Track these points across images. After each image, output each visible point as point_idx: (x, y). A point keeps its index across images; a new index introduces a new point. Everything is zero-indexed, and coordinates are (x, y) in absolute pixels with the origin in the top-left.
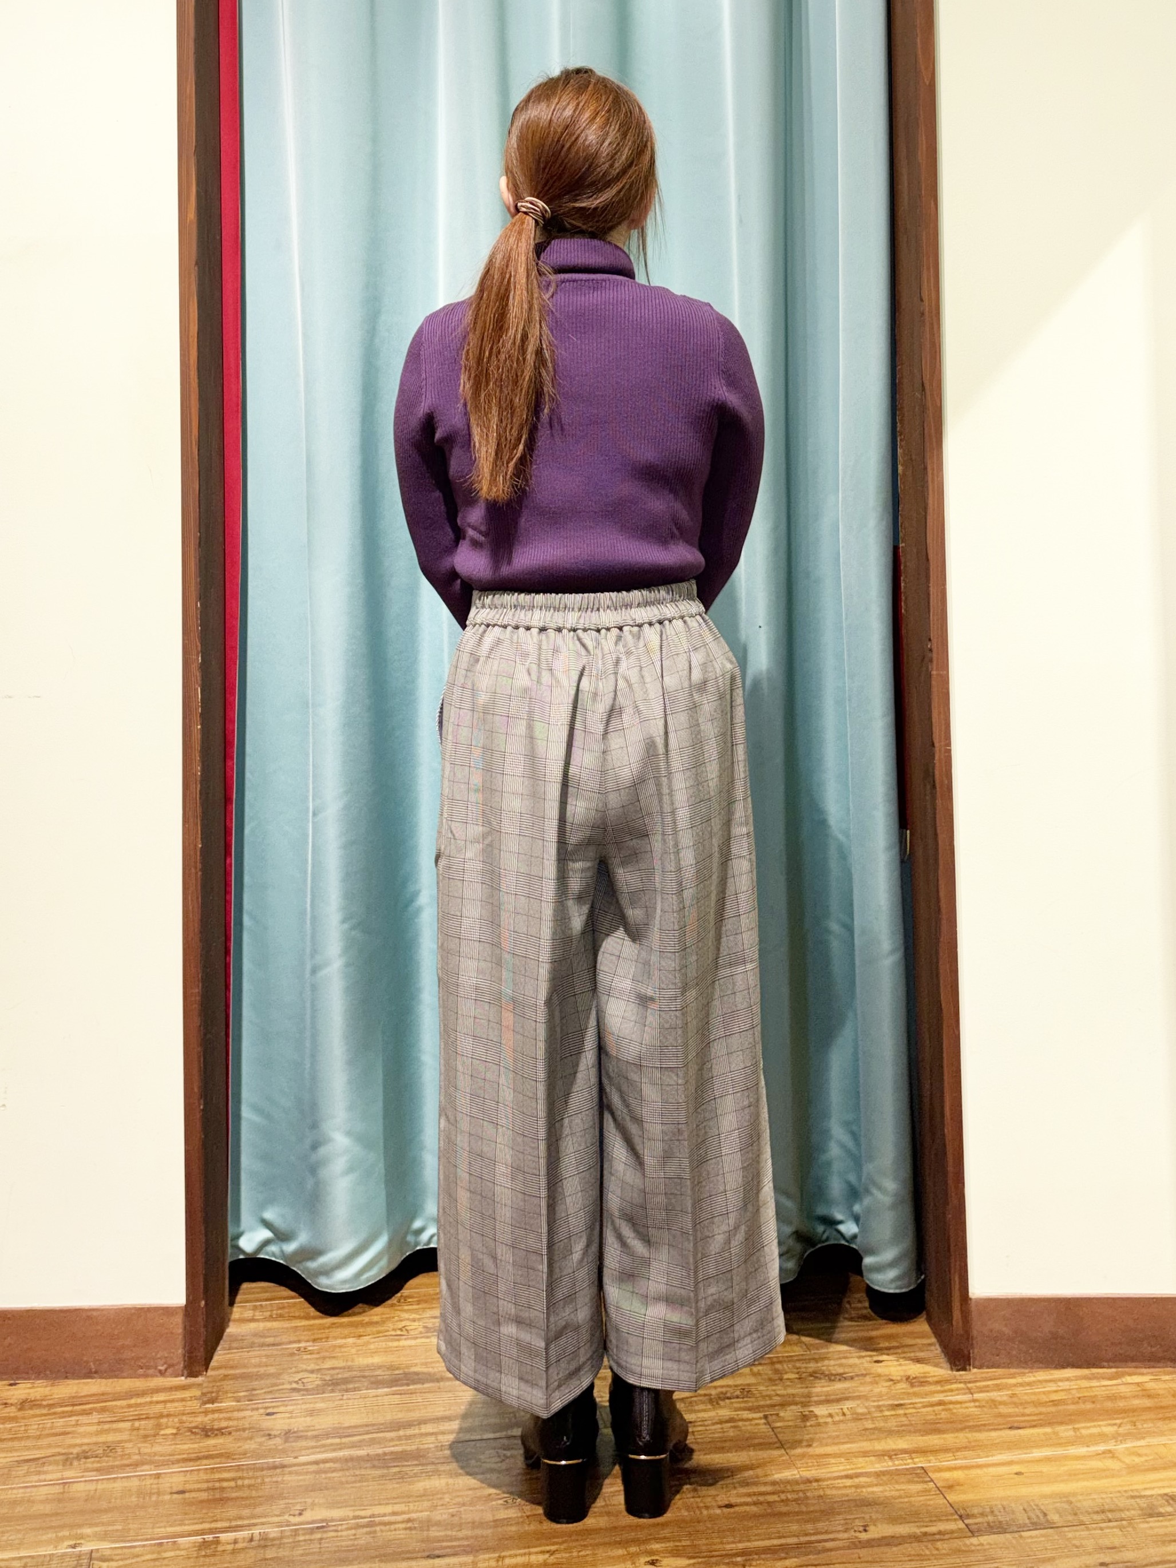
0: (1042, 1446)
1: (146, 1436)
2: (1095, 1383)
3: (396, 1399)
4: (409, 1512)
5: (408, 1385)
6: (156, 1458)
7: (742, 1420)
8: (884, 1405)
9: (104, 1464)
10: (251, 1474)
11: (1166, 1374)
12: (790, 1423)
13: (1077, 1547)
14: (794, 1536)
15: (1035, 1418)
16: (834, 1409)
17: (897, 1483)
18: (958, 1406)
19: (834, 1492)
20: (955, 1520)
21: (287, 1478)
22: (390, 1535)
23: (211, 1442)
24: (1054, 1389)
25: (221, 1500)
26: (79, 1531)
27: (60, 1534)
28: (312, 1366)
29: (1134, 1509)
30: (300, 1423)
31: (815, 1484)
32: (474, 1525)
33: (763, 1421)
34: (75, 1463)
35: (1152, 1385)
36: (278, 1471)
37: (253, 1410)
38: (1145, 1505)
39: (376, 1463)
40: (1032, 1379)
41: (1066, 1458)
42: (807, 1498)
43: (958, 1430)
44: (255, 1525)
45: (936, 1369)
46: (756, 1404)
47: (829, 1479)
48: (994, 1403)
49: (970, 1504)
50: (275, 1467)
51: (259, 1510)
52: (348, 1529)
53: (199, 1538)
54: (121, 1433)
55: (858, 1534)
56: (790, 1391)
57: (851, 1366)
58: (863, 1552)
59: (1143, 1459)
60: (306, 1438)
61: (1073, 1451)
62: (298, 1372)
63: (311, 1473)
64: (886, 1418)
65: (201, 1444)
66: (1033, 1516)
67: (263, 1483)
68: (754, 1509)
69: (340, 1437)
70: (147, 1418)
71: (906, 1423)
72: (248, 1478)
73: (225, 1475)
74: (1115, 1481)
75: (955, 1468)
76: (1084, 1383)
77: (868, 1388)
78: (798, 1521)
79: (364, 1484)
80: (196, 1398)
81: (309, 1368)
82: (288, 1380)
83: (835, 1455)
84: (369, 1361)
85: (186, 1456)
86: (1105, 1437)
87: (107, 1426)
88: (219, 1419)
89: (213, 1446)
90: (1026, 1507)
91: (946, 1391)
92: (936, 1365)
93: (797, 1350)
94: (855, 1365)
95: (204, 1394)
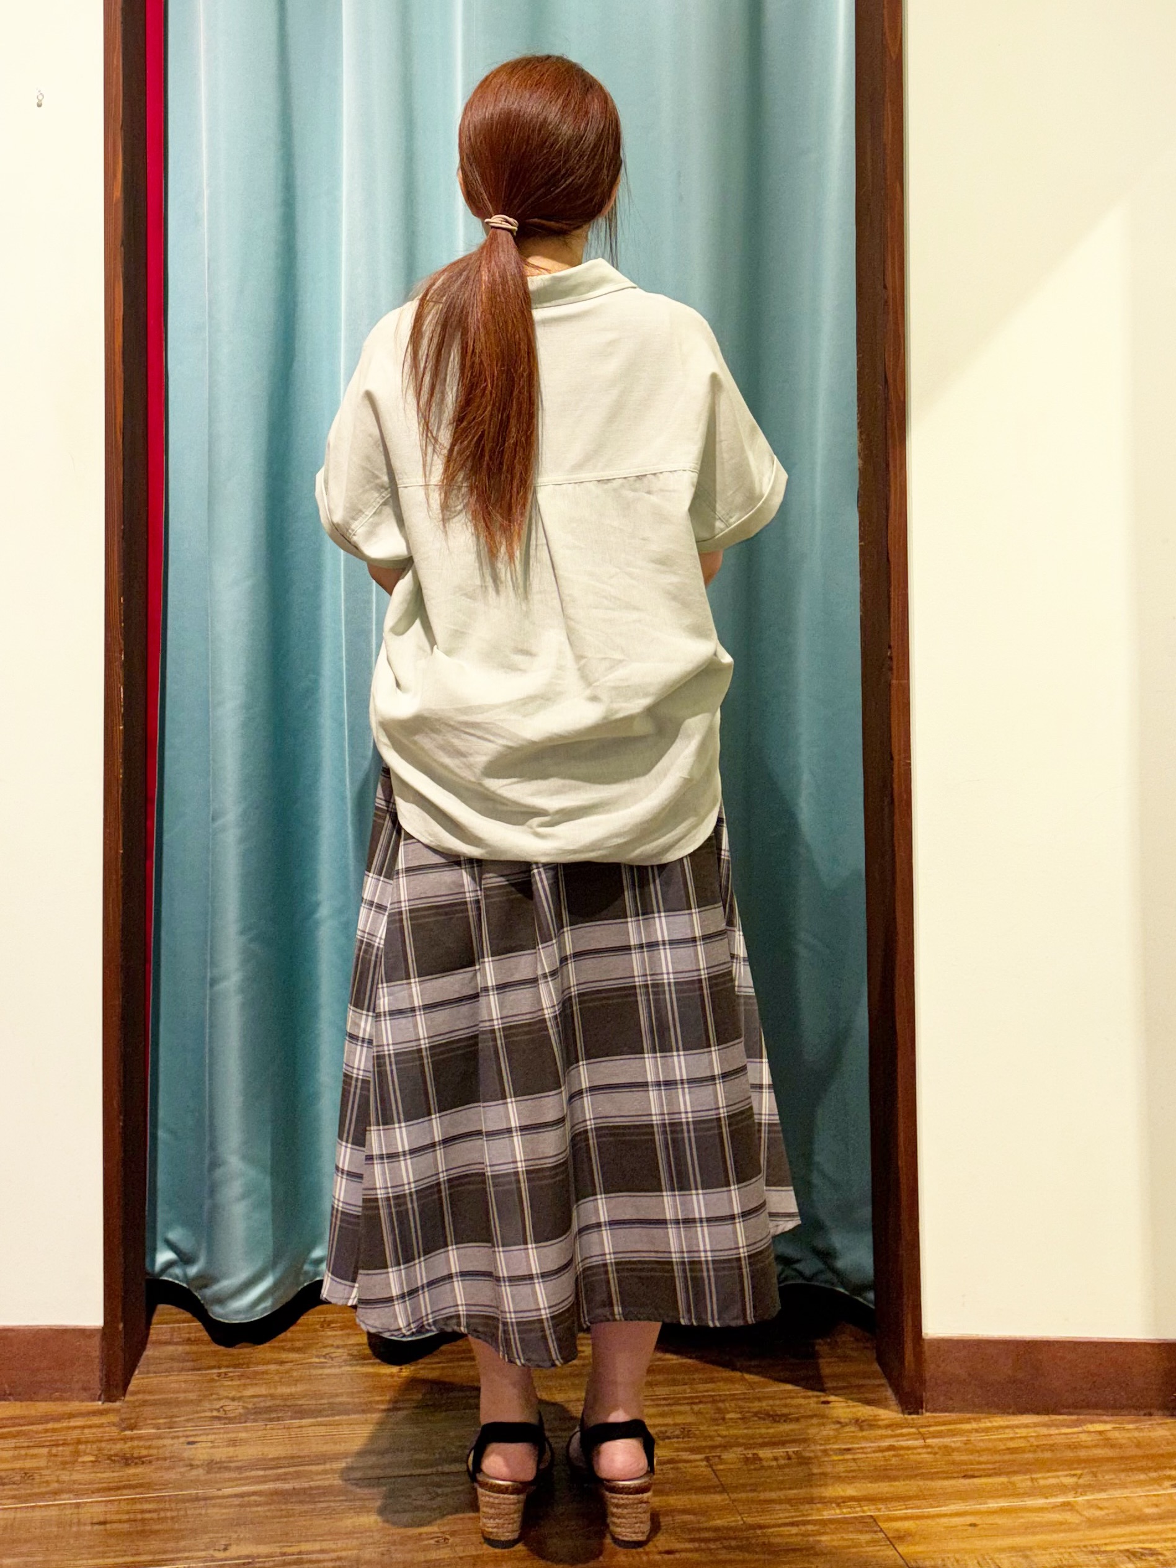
0: (1000, 1497)
1: (64, 1463)
2: (1055, 1431)
3: (322, 1430)
4: (334, 1551)
5: (333, 1415)
6: (76, 1486)
7: (683, 1462)
8: (833, 1449)
9: (23, 1492)
10: (173, 1505)
11: (1129, 1423)
12: (732, 1466)
15: (991, 1466)
16: (779, 1451)
17: (846, 1531)
18: (910, 1452)
19: (778, 1540)
21: (209, 1511)
23: (132, 1471)
24: (1011, 1435)
25: (143, 1531)
28: (234, 1394)
30: (222, 1453)
31: (759, 1532)
32: (405, 1565)
33: (704, 1463)
35: (1116, 1434)
36: (202, 1503)
37: (173, 1438)
38: (1105, 1562)
39: (302, 1498)
40: (989, 1425)
41: (1024, 1509)
42: (750, 1544)
43: (908, 1477)
44: (179, 1559)
45: (887, 1412)
46: (696, 1445)
47: (775, 1526)
48: (947, 1450)
49: (922, 1555)
50: (197, 1499)
51: (182, 1544)
54: (38, 1459)
56: (732, 1432)
57: (796, 1407)
59: (1103, 1513)
60: (227, 1469)
61: (1030, 1502)
62: (220, 1399)
63: (237, 1505)
64: (833, 1463)
65: (121, 1474)
67: (186, 1516)
68: (694, 1555)
69: (265, 1469)
70: (64, 1444)
71: (856, 1468)
72: (171, 1510)
73: (146, 1506)
74: (1074, 1535)
75: (907, 1518)
76: (1044, 1431)
77: (815, 1430)
79: (291, 1519)
80: (114, 1425)
81: (231, 1395)
82: (208, 1408)
83: (780, 1502)
84: (293, 1390)
85: (105, 1485)
86: (1063, 1489)
87: (23, 1452)
88: (139, 1447)
89: (134, 1475)
90: (980, 1559)
91: (897, 1435)
92: (886, 1407)
93: (739, 1388)
94: (801, 1406)
95: (123, 1420)
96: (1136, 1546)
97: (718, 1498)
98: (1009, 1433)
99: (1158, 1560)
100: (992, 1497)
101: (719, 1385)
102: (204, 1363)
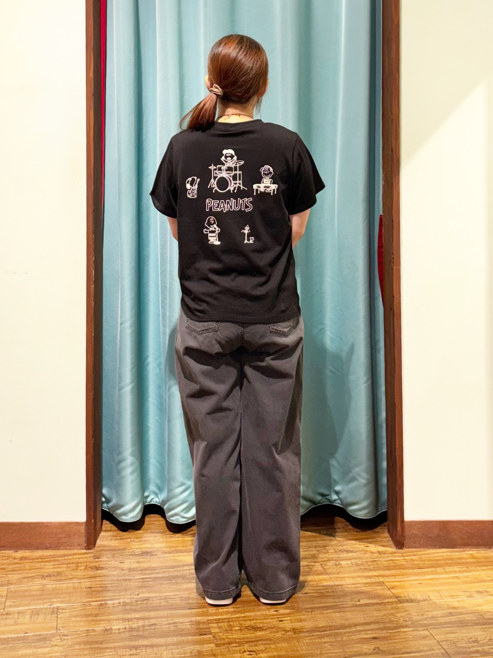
0: (432, 575)
1: (73, 569)
2: (454, 554)
3: (173, 558)
4: (179, 595)
5: (177, 553)
6: (79, 577)
7: (312, 566)
8: (369, 561)
9: (58, 579)
10: (117, 582)
11: (482, 551)
12: (331, 567)
13: (441, 607)
14: (331, 603)
16: (349, 562)
17: (372, 586)
18: (398, 561)
19: (347, 589)
20: (394, 598)
21: (131, 584)
22: (173, 602)
23: (99, 572)
25: (105, 590)
26: (52, 600)
27: (45, 601)
29: (464, 596)
30: (134, 566)
31: (340, 587)
33: (320, 566)
35: (477, 554)
36: (128, 581)
37: (114, 561)
38: (468, 595)
39: (166, 579)
40: (429, 552)
41: (440, 578)
42: (336, 591)
43: (397, 569)
44: (120, 598)
45: (390, 549)
46: (316, 560)
47: (346, 585)
48: (412, 560)
49: (400, 593)
50: (126, 580)
51: (121, 594)
52: (157, 600)
53: (99, 603)
55: (356, 603)
56: (331, 556)
57: (355, 548)
58: (359, 609)
60: (137, 571)
61: (442, 576)
62: (132, 549)
63: (141, 582)
64: (369, 565)
65: (95, 572)
66: (425, 598)
67: (122, 585)
68: (316, 595)
69: (151, 570)
70: (72, 563)
71: (377, 567)
72: (117, 583)
73: (106, 582)
74: (458, 586)
75: (396, 581)
76: (449, 554)
77: (362, 555)
78: (333, 598)
79: (162, 586)
80: (91, 557)
81: (136, 547)
83: (348, 577)
84: (160, 545)
85: (90, 576)
86: (455, 572)
88: (102, 564)
89: (101, 573)
90: (422, 594)
91: (394, 556)
92: (391, 547)
93: (334, 542)
94: (358, 547)
95: (94, 556)
96: (481, 590)
97: (325, 576)
98: (436, 555)
99: (488, 594)
100: (428, 575)
101: (327, 542)
102: (124, 537)
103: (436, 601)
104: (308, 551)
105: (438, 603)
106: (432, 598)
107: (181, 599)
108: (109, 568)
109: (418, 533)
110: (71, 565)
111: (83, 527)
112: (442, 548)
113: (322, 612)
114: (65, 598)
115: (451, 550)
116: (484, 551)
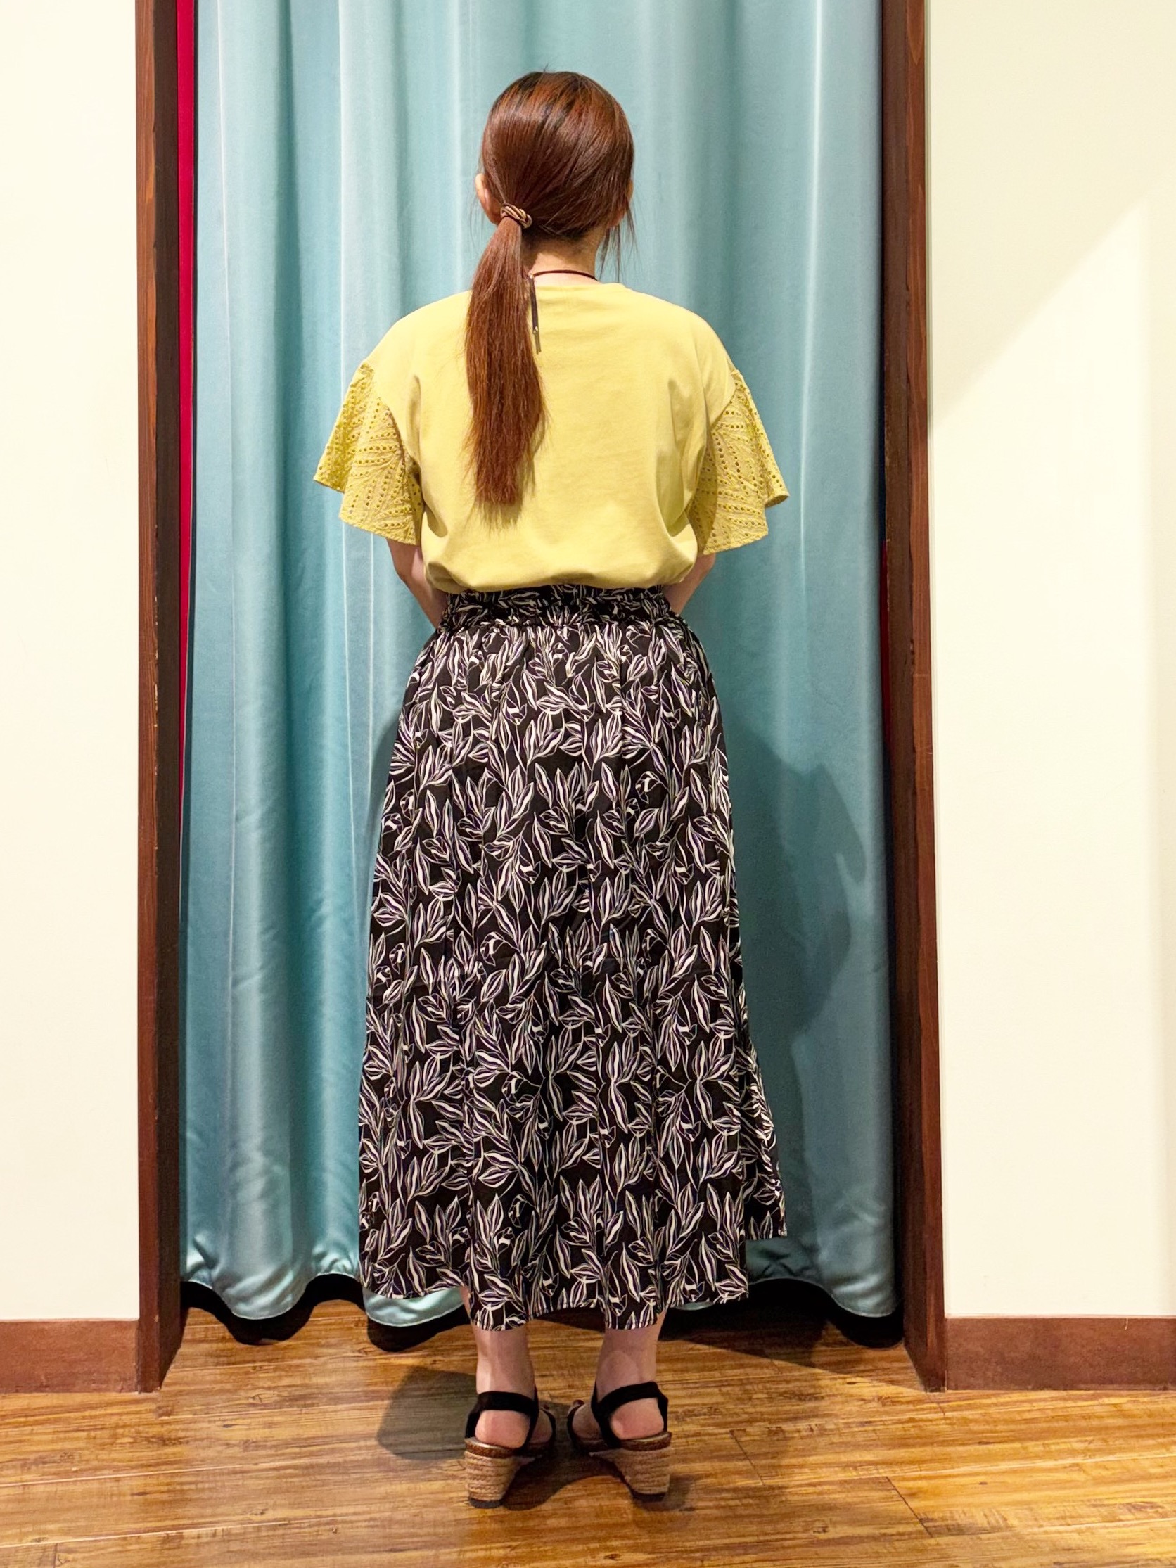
0: (1010, 1460)
1: (101, 1445)
2: (1069, 1404)
3: (355, 1414)
5: (368, 1401)
6: (115, 1464)
7: (710, 1434)
8: (854, 1422)
9: (64, 1469)
10: (211, 1478)
11: (1142, 1397)
12: (757, 1438)
13: (1033, 1548)
14: (753, 1535)
15: (1003, 1434)
16: (802, 1425)
17: (861, 1490)
18: (928, 1423)
19: (796, 1498)
20: (915, 1523)
21: (248, 1482)
22: (350, 1532)
23: (168, 1450)
24: (1029, 1408)
25: (182, 1500)
26: (43, 1527)
27: (23, 1530)
28: (269, 1384)
29: (1095, 1516)
30: (258, 1434)
31: (777, 1491)
32: (435, 1524)
33: (729, 1436)
34: (34, 1468)
35: (1129, 1406)
36: (239, 1476)
37: (210, 1422)
38: (1105, 1513)
39: (337, 1470)
40: (1009, 1398)
41: (1032, 1470)
42: (769, 1502)
43: (924, 1445)
44: (218, 1522)
45: (909, 1390)
46: (724, 1420)
47: (795, 1486)
48: (966, 1421)
49: (932, 1510)
50: (235, 1472)
51: (219, 1510)
52: (310, 1526)
54: (76, 1441)
55: (817, 1534)
56: (758, 1409)
57: (822, 1388)
58: (825, 1551)
59: (1109, 1473)
60: (264, 1447)
61: (1040, 1464)
62: (255, 1389)
63: (273, 1477)
64: (853, 1434)
65: (159, 1452)
66: (993, 1521)
67: (224, 1486)
68: (715, 1512)
69: (300, 1447)
70: (102, 1429)
71: (875, 1438)
72: (209, 1482)
73: (184, 1479)
74: (1079, 1491)
75: (920, 1478)
76: (1061, 1404)
77: (838, 1407)
78: (760, 1523)
79: (326, 1488)
80: (151, 1411)
81: (266, 1386)
82: (244, 1396)
83: (800, 1466)
84: (327, 1380)
85: (143, 1462)
86: (1073, 1452)
87: (62, 1435)
88: (178, 1430)
89: (174, 1454)
90: (988, 1513)
91: (917, 1410)
92: (910, 1387)
93: (768, 1373)
94: (827, 1386)
95: (159, 1408)
96: (1138, 1500)
97: (740, 1464)
98: (1026, 1407)
99: (1157, 1512)
100: (1003, 1460)
101: (749, 1370)
102: (238, 1358)
103: (1025, 1531)
104: (700, 1395)
105: (1028, 1538)
106: (1013, 1521)
107: (372, 1523)
108: (196, 1440)
109: (980, 1349)
110: (99, 1432)
111: (132, 1333)
112: (1042, 1389)
113: (727, 1560)
114: (77, 1520)
115: (1062, 1393)
116: (1145, 1396)
